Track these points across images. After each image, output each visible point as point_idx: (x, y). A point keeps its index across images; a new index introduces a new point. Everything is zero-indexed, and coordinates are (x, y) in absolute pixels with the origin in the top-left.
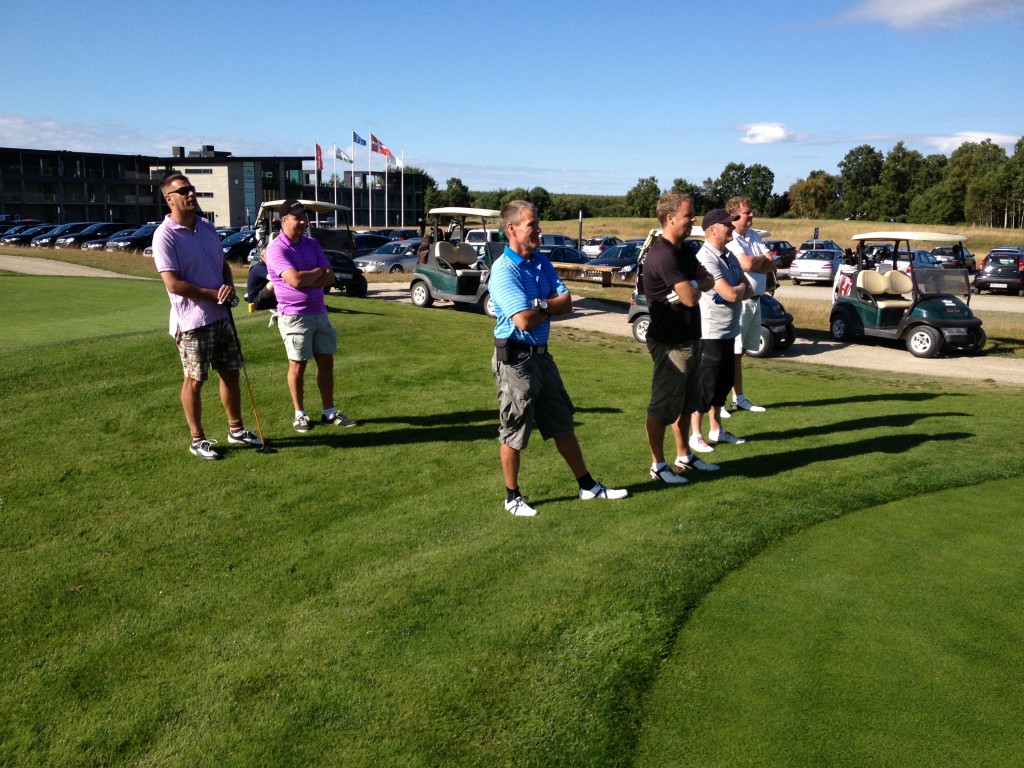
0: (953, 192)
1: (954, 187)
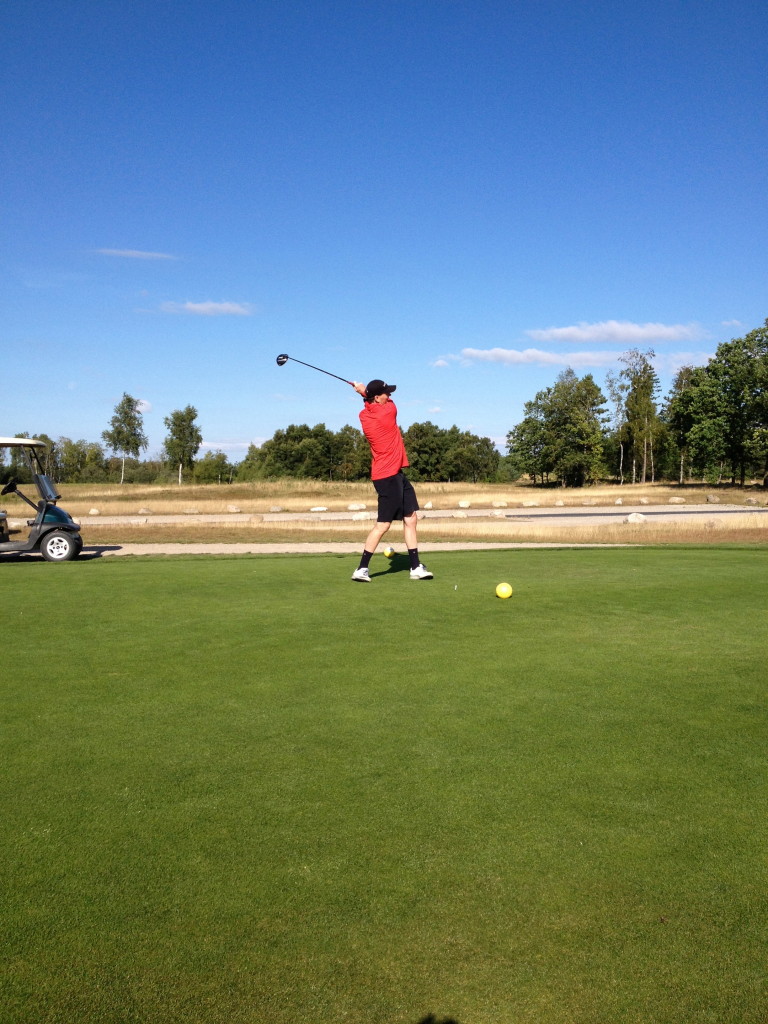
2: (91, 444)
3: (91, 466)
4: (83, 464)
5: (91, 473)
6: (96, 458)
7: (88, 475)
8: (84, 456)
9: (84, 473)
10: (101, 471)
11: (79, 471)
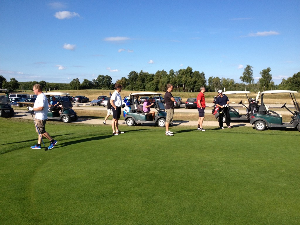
0: (156, 83)
1: (156, 82)
11: (227, 88)
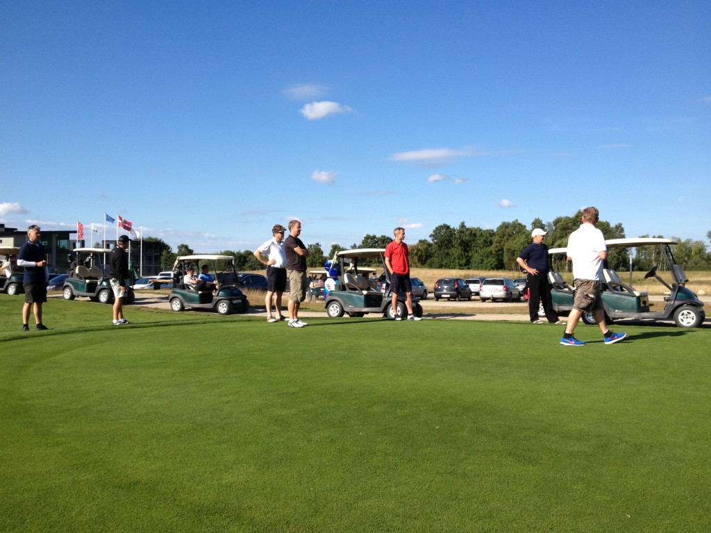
1: (497, 249)
2: (697, 242)
3: (696, 258)
4: (689, 256)
5: (696, 264)
6: (700, 252)
7: (694, 265)
8: (690, 251)
9: (691, 263)
10: (704, 262)
11: (686, 262)
